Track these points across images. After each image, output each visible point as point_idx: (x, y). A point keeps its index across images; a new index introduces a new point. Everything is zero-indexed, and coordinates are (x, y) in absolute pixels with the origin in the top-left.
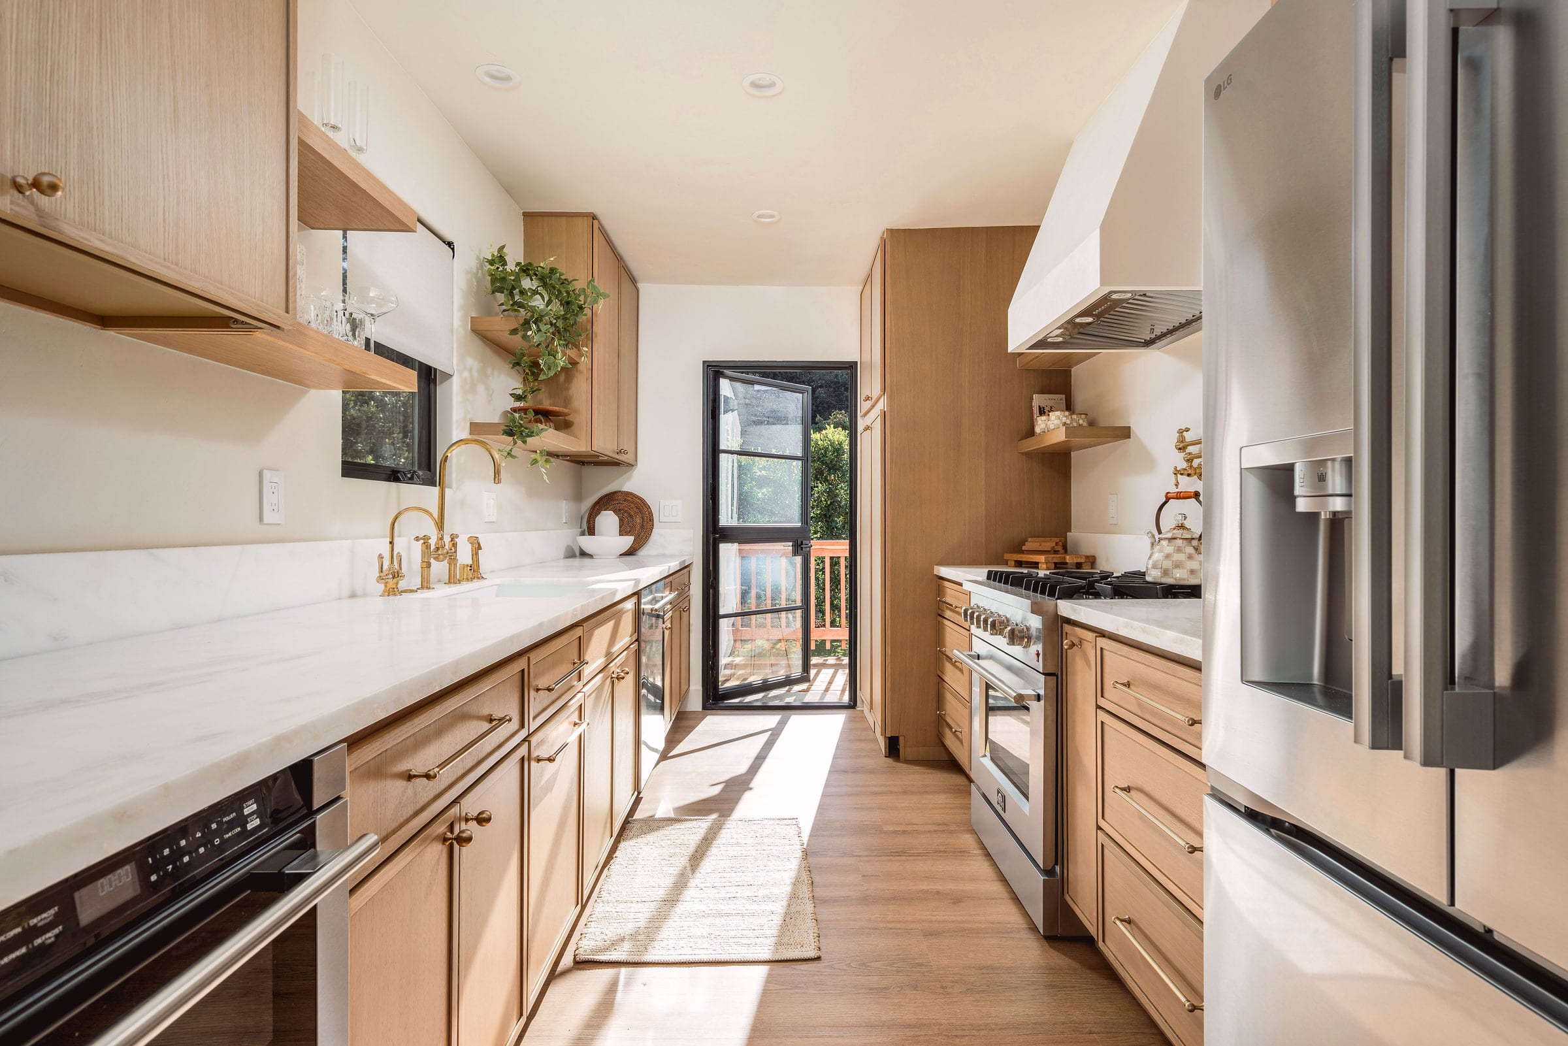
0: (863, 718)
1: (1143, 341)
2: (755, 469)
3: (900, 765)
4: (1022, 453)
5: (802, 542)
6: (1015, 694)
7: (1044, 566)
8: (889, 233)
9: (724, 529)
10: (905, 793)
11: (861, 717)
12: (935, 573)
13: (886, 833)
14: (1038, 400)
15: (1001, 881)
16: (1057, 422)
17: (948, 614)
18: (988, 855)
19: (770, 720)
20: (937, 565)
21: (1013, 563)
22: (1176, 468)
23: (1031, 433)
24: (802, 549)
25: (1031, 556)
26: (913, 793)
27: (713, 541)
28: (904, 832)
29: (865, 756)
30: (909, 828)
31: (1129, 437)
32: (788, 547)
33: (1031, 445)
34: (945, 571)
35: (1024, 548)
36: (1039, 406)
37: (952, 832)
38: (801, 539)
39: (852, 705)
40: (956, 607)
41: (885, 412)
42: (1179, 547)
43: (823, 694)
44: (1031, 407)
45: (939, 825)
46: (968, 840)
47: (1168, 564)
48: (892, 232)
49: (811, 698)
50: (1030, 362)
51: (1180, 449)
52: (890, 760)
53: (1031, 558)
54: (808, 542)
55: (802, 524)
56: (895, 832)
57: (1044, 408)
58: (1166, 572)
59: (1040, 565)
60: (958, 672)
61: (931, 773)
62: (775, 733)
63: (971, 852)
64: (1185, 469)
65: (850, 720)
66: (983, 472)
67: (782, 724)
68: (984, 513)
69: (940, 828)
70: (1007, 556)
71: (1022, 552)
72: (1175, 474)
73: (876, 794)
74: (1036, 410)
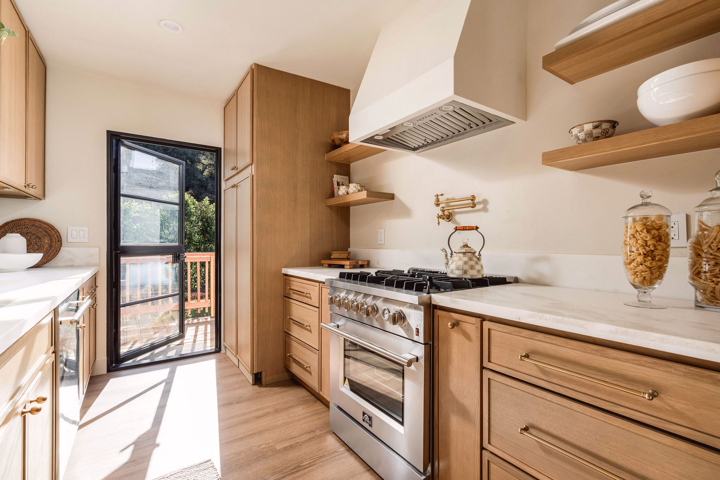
0: (227, 359)
1: (413, 147)
2: (131, 212)
3: (263, 389)
4: (328, 206)
5: (179, 255)
6: (407, 361)
7: (349, 267)
8: (256, 66)
9: (123, 247)
10: (277, 411)
11: (226, 358)
12: (282, 272)
13: (279, 451)
14: (336, 178)
15: (368, 470)
16: (354, 189)
17: (295, 296)
18: (350, 450)
19: (162, 373)
20: (284, 267)
21: (327, 265)
22: (438, 214)
23: (332, 195)
24: (179, 259)
25: (340, 262)
26: (282, 410)
27: (115, 255)
28: (291, 447)
29: (240, 387)
30: (292, 442)
31: (393, 199)
32: (170, 257)
33: (333, 202)
34: (291, 271)
35: (332, 257)
36: (337, 181)
37: (319, 437)
38: (179, 253)
39: (218, 349)
40: (307, 293)
41: (253, 175)
42: (470, 257)
43: (193, 345)
44: (332, 181)
45: (309, 433)
46: (331, 442)
47: (466, 267)
48: (257, 65)
49: (186, 350)
50: (336, 156)
51: (437, 205)
52: (256, 387)
53: (341, 263)
54: (183, 254)
55: (179, 243)
56: (285, 449)
57: (339, 182)
58: (465, 272)
59: (345, 266)
60: (307, 332)
61: (285, 391)
62: (169, 382)
63: (339, 450)
64: (442, 215)
65: (218, 362)
66: (308, 215)
67: (172, 373)
68: (309, 238)
69: (312, 435)
70: (323, 262)
71: (331, 259)
72: (438, 218)
73: (259, 417)
74: (335, 183)
